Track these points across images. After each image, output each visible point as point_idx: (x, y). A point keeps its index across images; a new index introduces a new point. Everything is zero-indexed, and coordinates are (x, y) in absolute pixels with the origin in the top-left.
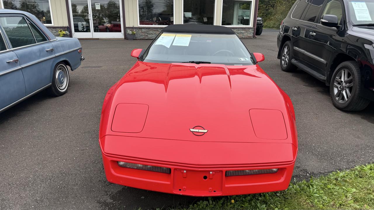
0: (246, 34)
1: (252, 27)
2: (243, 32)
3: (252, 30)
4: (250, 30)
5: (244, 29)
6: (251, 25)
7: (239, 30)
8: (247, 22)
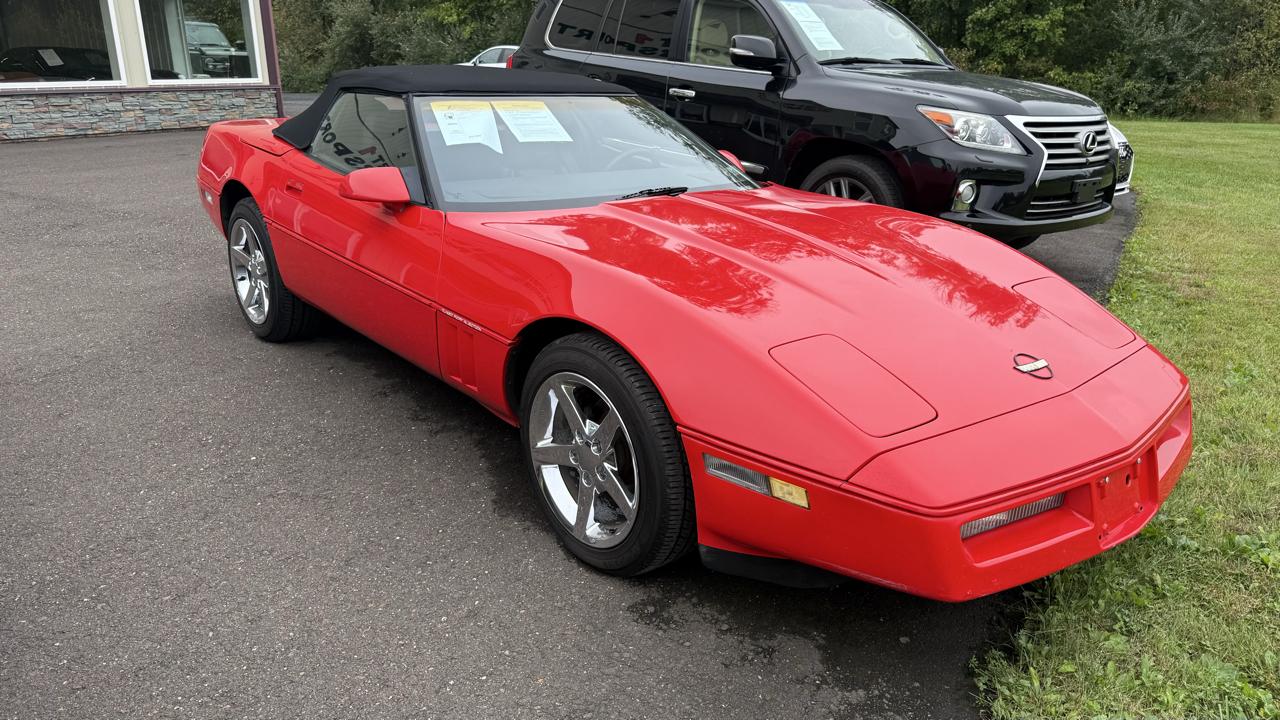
0: (252, 109)
1: (267, 83)
2: (240, 101)
3: (270, 96)
4: (264, 95)
5: (241, 92)
6: (262, 77)
7: (222, 96)
8: (243, 67)
